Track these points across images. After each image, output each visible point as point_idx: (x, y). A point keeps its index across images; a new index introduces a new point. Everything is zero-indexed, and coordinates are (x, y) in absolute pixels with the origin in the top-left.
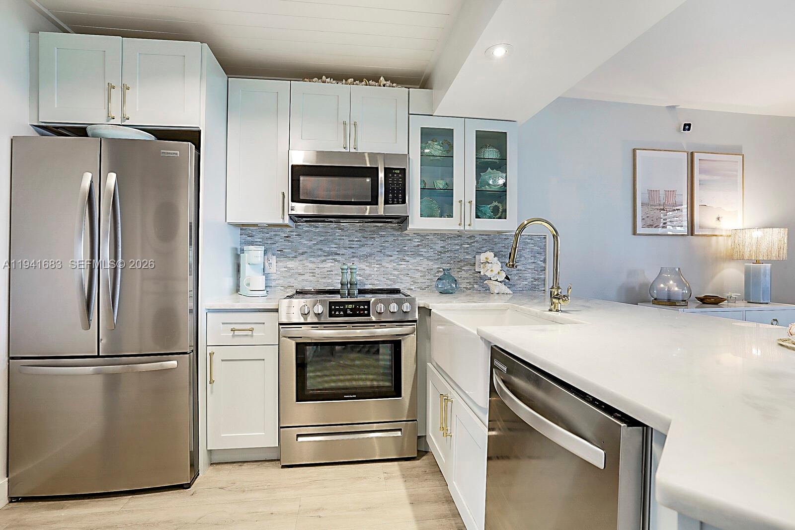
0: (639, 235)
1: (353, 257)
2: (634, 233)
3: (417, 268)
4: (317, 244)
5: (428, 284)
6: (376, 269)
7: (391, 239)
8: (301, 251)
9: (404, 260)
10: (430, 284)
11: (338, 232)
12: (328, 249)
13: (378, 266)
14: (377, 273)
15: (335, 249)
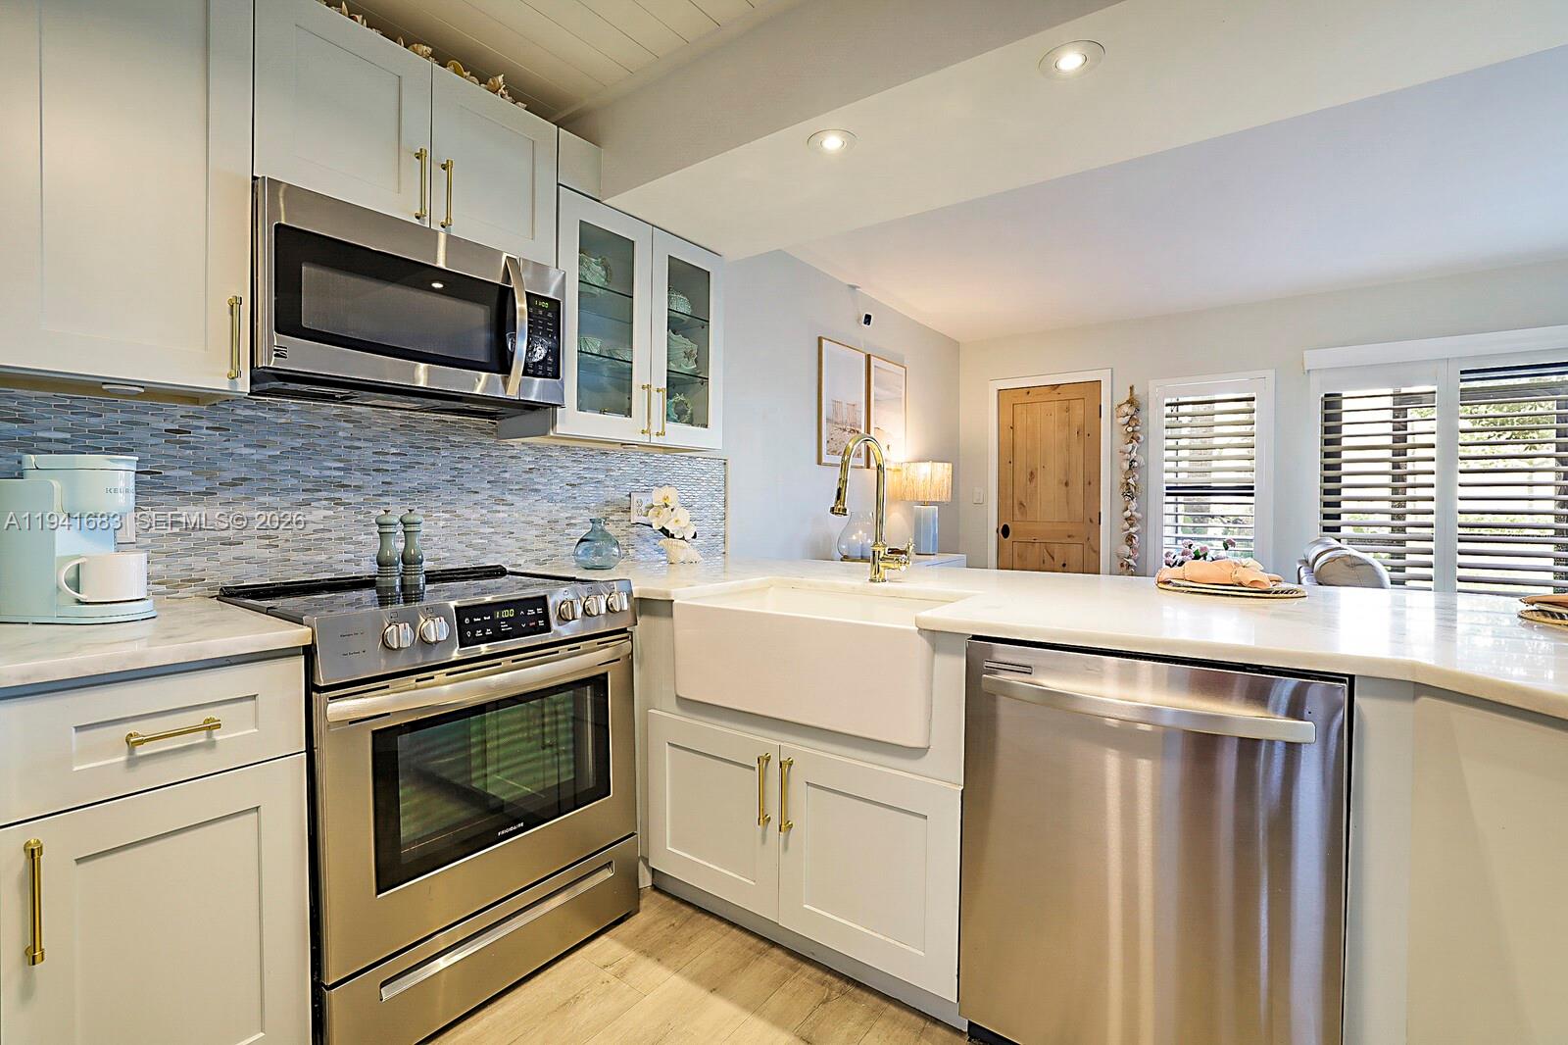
0: (826, 464)
1: (385, 494)
2: (819, 462)
3: (529, 519)
4: (283, 456)
5: (550, 553)
6: (442, 524)
7: (475, 453)
8: (228, 476)
9: (502, 501)
10: (553, 552)
11: (344, 429)
12: (316, 473)
13: (447, 516)
14: (444, 531)
15: (338, 473)
